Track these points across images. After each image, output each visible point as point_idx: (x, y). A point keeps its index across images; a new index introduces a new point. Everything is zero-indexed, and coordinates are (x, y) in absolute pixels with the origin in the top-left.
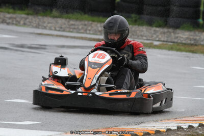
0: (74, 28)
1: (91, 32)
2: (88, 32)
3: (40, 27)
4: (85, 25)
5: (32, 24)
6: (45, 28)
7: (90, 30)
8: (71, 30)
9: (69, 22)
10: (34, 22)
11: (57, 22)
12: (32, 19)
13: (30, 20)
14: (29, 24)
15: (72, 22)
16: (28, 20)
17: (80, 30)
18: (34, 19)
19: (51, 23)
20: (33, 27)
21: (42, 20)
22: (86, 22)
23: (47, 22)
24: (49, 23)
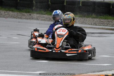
0: (102, 23)
1: (110, 25)
2: (109, 25)
3: (83, 23)
4: (109, 21)
5: (80, 22)
6: (86, 24)
7: (110, 24)
8: (100, 24)
9: (100, 20)
10: (81, 21)
11: (94, 21)
12: (80, 19)
13: (79, 20)
14: (78, 22)
15: (102, 20)
16: (78, 20)
17: (105, 24)
18: (81, 19)
19: (90, 21)
20: (80, 23)
21: (86, 20)
22: (110, 20)
23: (88, 21)
24: (89, 21)
